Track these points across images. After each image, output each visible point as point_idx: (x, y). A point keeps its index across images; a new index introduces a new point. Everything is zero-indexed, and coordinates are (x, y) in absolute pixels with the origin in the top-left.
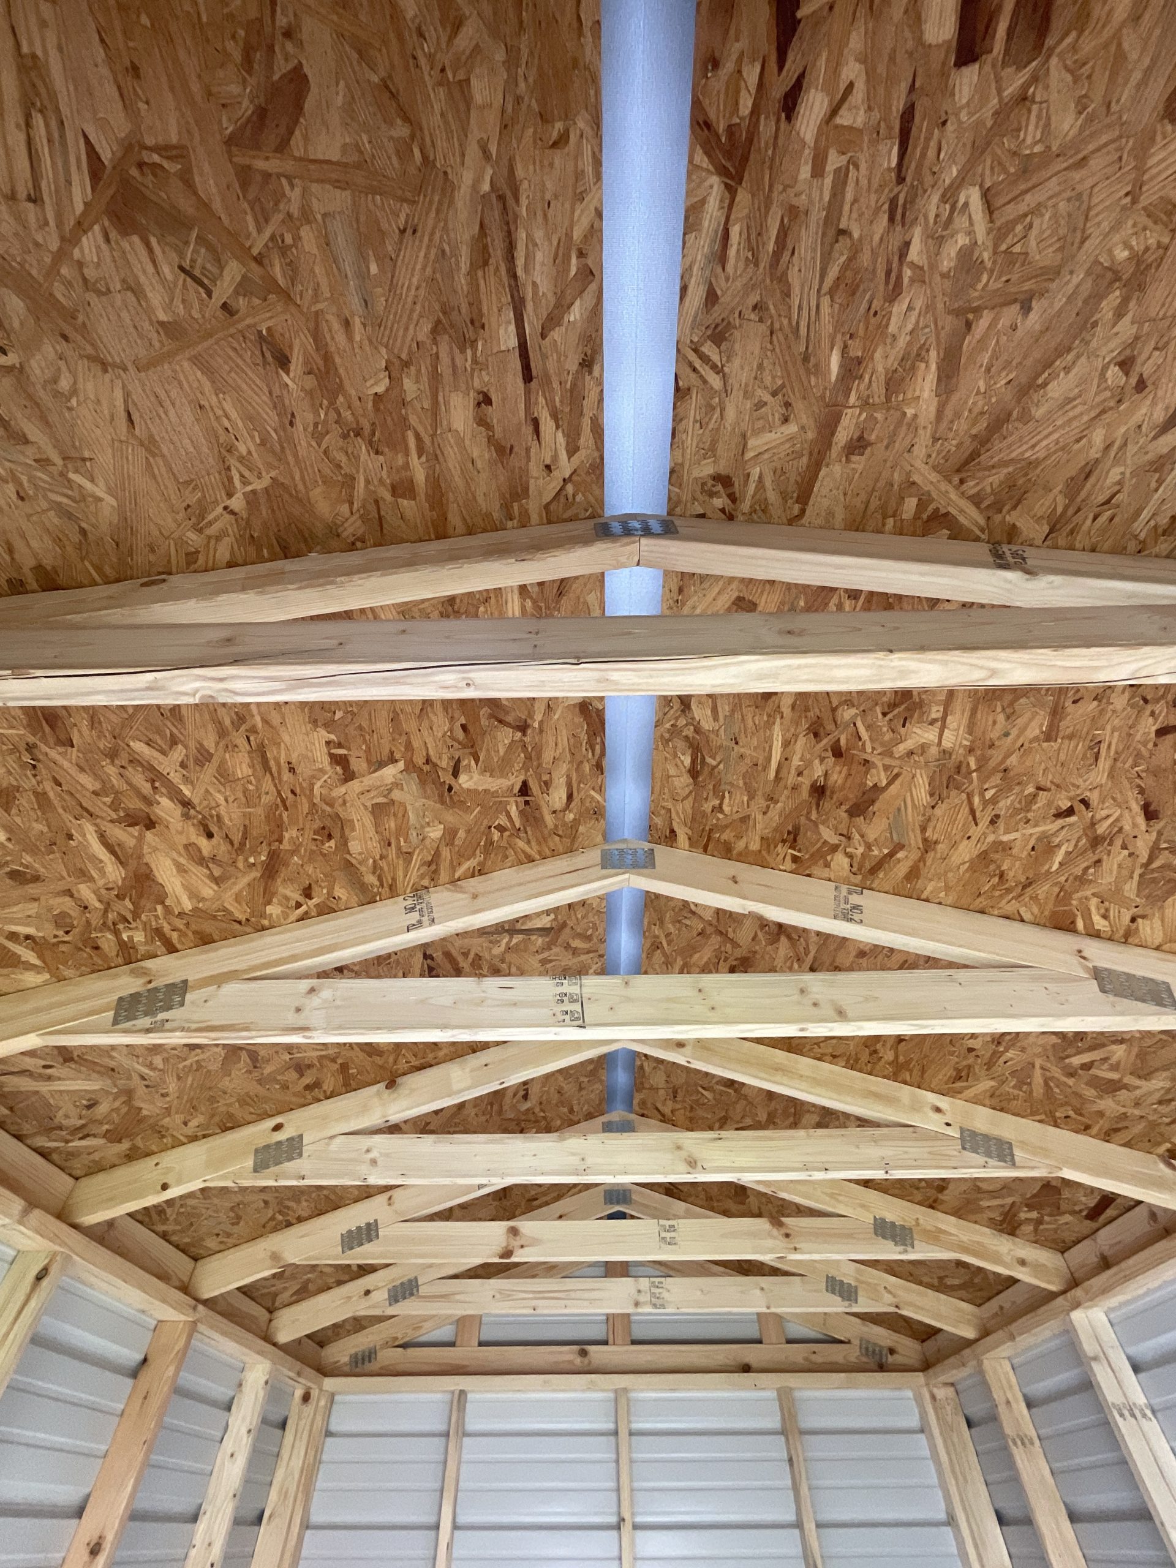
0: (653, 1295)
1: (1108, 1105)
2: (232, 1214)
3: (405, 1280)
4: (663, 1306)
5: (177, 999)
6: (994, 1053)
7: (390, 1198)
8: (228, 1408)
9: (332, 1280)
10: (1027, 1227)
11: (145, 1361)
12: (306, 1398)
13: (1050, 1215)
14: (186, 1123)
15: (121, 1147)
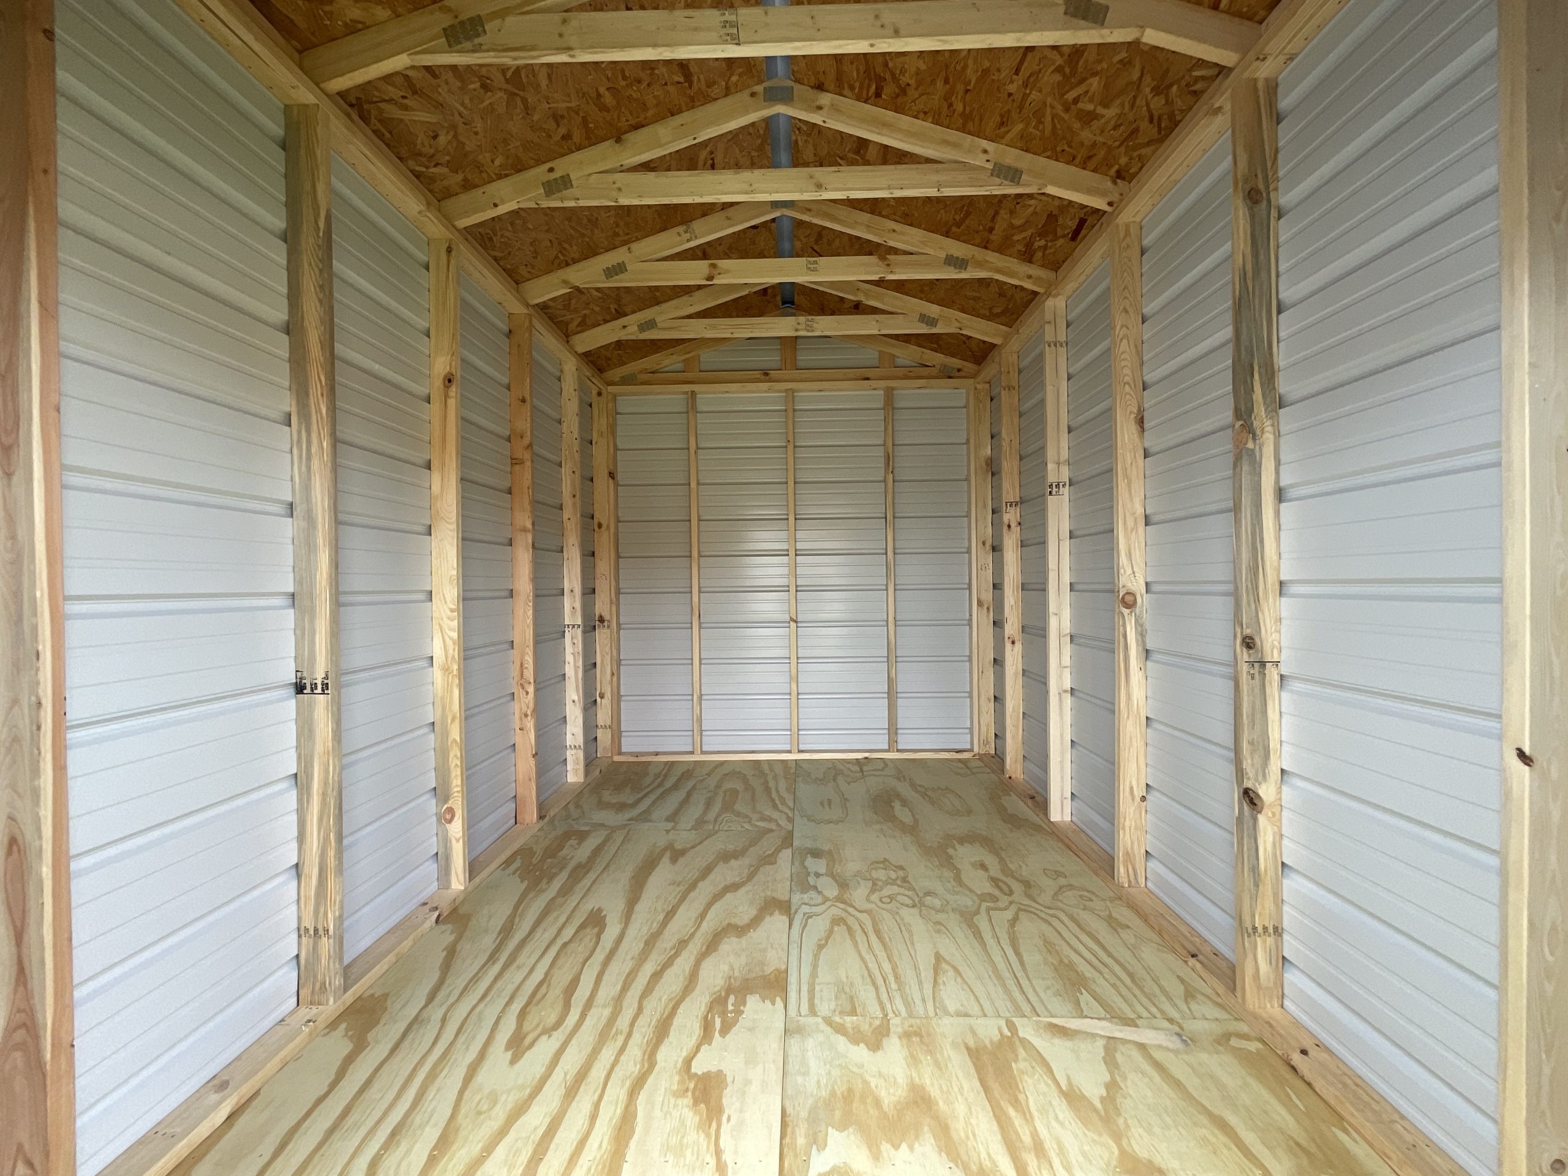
1: (1086, 135)
2: (531, 248)
3: (647, 320)
4: (813, 331)
5: (480, 29)
6: (1024, 94)
7: (629, 249)
8: (559, 380)
9: (600, 318)
10: (1039, 254)
11: (510, 331)
12: (599, 394)
13: (1052, 241)
14: (493, 162)
15: (459, 177)
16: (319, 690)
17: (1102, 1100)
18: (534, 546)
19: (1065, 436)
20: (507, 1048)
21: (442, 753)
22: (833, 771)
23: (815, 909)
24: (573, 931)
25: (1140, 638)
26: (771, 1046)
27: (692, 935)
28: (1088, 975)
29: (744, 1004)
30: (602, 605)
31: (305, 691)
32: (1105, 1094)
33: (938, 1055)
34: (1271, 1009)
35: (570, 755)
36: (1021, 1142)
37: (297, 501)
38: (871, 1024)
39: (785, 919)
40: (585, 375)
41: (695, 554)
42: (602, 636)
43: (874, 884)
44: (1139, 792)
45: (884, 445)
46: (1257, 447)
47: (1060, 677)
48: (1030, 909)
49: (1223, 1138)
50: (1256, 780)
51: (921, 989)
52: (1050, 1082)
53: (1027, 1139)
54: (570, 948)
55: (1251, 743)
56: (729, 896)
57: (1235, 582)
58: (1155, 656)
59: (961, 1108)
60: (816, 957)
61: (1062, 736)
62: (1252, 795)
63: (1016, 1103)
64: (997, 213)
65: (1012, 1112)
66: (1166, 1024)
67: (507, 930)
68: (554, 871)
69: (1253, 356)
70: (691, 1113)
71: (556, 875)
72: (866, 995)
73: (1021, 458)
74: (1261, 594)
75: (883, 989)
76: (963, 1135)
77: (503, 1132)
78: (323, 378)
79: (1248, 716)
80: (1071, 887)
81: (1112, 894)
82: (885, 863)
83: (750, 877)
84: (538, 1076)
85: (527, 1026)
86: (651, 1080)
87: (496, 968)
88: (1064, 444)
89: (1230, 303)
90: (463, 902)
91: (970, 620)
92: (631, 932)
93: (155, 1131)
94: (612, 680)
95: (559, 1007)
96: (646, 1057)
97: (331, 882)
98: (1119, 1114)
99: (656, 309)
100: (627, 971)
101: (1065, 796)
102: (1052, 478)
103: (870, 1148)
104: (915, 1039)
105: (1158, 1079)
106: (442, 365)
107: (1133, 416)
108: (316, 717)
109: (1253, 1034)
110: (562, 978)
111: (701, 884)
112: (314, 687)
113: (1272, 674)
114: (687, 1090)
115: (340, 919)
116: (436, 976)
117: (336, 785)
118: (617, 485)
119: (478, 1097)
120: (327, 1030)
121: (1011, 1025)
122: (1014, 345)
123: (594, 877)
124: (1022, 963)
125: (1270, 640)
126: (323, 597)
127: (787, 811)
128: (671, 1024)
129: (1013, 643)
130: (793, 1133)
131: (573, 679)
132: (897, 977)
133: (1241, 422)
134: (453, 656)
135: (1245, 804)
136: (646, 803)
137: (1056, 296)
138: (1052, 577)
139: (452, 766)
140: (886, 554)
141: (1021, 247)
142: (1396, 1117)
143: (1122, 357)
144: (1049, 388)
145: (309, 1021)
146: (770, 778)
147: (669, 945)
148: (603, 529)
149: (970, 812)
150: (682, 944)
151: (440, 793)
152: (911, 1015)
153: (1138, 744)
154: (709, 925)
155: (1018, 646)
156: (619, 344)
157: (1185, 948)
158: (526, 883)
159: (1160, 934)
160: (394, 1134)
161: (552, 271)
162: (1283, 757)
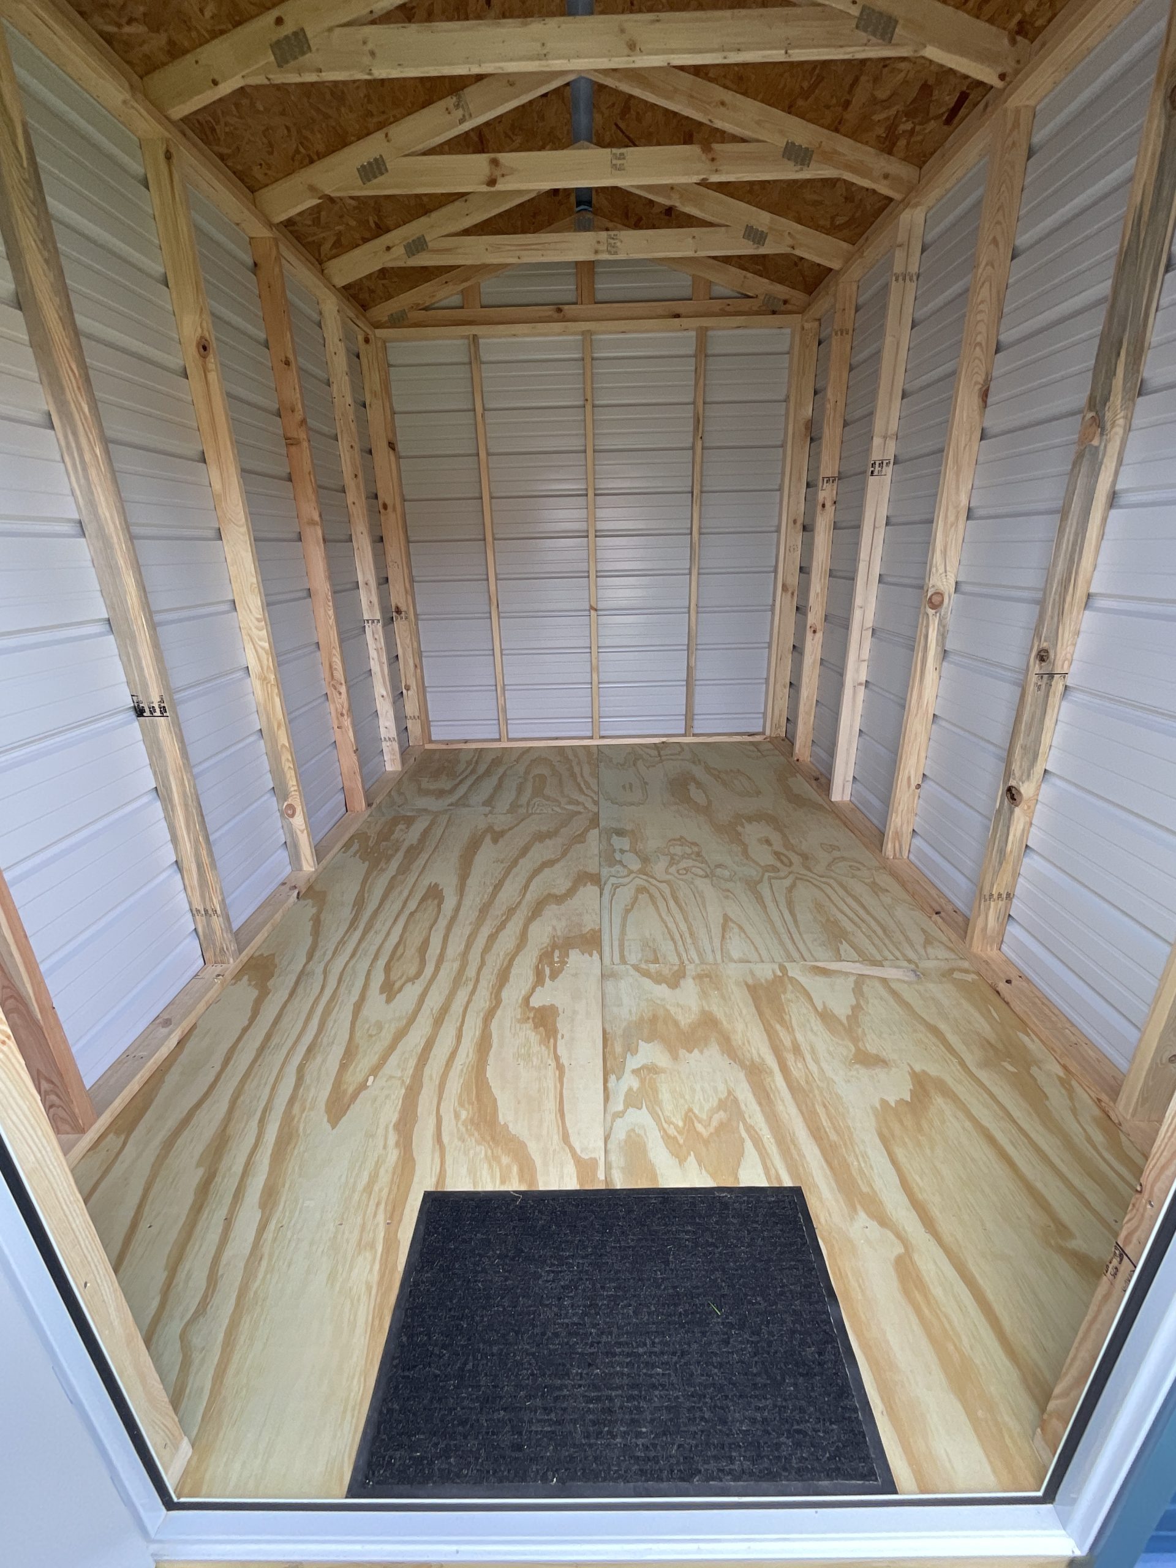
0: (609, 244)
2: (264, 140)
3: (414, 238)
4: (616, 253)
7: (387, 135)
8: (320, 325)
9: (357, 236)
10: (902, 143)
11: (256, 264)
12: (367, 341)
13: (921, 124)
14: (201, 11)
15: (161, 39)
16: (158, 713)
17: (848, 1017)
18: (324, 540)
19: (897, 402)
20: (382, 992)
21: (274, 757)
22: (634, 756)
23: (621, 880)
24: (416, 904)
25: (940, 638)
26: (591, 986)
27: (520, 903)
28: (849, 929)
29: (568, 956)
30: (398, 597)
31: (145, 714)
32: (850, 1013)
33: (724, 991)
34: (992, 953)
35: (385, 746)
36: (784, 1045)
37: (86, 520)
38: (670, 969)
39: (596, 889)
40: (348, 317)
41: (489, 538)
42: (400, 625)
43: (672, 859)
44: (916, 780)
45: (694, 403)
46: (1103, 444)
47: (857, 671)
48: (805, 878)
49: (934, 1040)
50: (1021, 779)
51: (711, 943)
52: (809, 1006)
53: (788, 1042)
54: (417, 916)
55: (1024, 748)
56: (547, 871)
57: (1045, 590)
58: (952, 657)
59: (740, 1026)
60: (624, 920)
61: (851, 726)
62: (1014, 791)
63: (782, 1022)
64: (856, 80)
65: (778, 1027)
66: (905, 964)
67: (359, 904)
68: (390, 852)
69: (1124, 331)
70: (534, 1034)
71: (392, 856)
72: (667, 948)
73: (846, 424)
74: (1066, 606)
75: (680, 943)
76: (740, 1043)
77: (392, 1047)
78: (74, 367)
79: (1026, 724)
80: (843, 859)
81: (877, 864)
82: (682, 841)
83: (564, 854)
84: (410, 1012)
85: (394, 976)
86: (499, 1013)
87: (358, 934)
88: (895, 414)
89: (1116, 247)
90: (316, 880)
91: (774, 605)
92: (467, 902)
93: (126, 1054)
94: (416, 672)
95: (417, 961)
96: (493, 996)
97: (209, 876)
98: (859, 1026)
99: (424, 220)
100: (468, 933)
101: (847, 779)
102: (876, 456)
103: (671, 1052)
104: (707, 980)
105: (892, 1001)
106: (191, 327)
107: (978, 387)
108: (161, 737)
109: (972, 969)
110: (415, 940)
111: (521, 861)
112: (152, 710)
113: (1058, 685)
114: (529, 1018)
115: (223, 902)
116: (309, 940)
117: (194, 797)
118: (398, 457)
119: (367, 1026)
120: (233, 981)
121: (783, 968)
122: (856, 271)
123: (427, 856)
124: (795, 921)
125: (1064, 653)
126: (139, 622)
127: (593, 795)
128: (510, 973)
129: (815, 632)
130: (612, 1045)
131: (379, 674)
132: (691, 934)
133: (1093, 414)
134: (268, 667)
135: (1006, 800)
136: (462, 790)
137: (916, 205)
138: (862, 567)
139: (286, 769)
140: (691, 534)
141: (881, 131)
142: (1068, 1025)
143: (981, 307)
144: (889, 340)
145: (219, 975)
146: (574, 764)
147: (500, 913)
148: (390, 509)
149: (758, 793)
150: (511, 911)
151: (279, 791)
152: (702, 962)
153: (922, 738)
154: (531, 896)
155: (819, 635)
156: (383, 272)
157: (931, 907)
158: (367, 863)
159: (913, 896)
160: (310, 1050)
161: (293, 171)
162: (1050, 759)
